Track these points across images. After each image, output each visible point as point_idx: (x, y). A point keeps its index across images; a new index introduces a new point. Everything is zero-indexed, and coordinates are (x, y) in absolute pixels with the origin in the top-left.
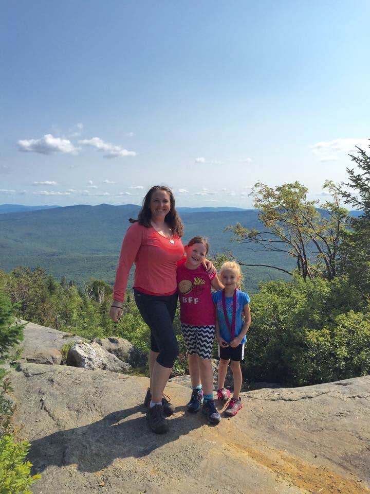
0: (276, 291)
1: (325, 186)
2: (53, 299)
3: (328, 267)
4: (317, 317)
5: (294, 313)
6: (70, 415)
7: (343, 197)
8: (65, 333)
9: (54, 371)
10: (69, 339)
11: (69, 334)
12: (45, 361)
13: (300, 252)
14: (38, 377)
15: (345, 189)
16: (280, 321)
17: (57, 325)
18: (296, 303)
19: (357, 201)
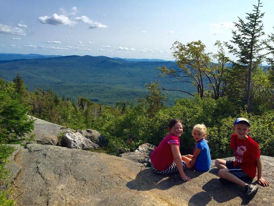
0: (185, 104)
1: (216, 44)
2: (58, 107)
3: (215, 92)
4: (210, 120)
5: (196, 117)
6: (55, 177)
7: (228, 48)
8: (62, 126)
9: (47, 149)
10: (64, 130)
11: (65, 127)
12: (47, 142)
13: (200, 83)
14: (37, 152)
15: (230, 43)
16: (187, 122)
17: (59, 122)
18: (197, 112)
19: (236, 51)
